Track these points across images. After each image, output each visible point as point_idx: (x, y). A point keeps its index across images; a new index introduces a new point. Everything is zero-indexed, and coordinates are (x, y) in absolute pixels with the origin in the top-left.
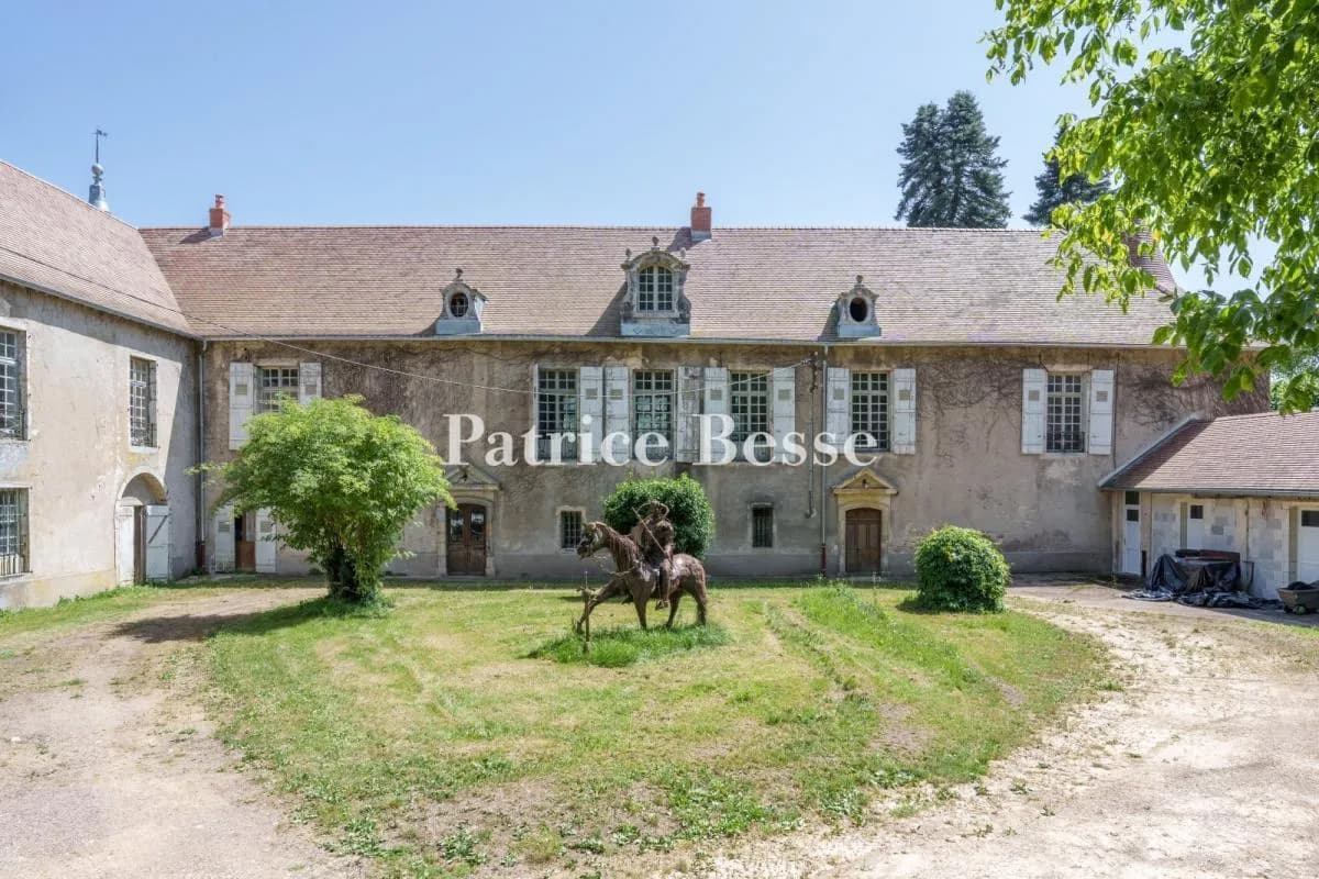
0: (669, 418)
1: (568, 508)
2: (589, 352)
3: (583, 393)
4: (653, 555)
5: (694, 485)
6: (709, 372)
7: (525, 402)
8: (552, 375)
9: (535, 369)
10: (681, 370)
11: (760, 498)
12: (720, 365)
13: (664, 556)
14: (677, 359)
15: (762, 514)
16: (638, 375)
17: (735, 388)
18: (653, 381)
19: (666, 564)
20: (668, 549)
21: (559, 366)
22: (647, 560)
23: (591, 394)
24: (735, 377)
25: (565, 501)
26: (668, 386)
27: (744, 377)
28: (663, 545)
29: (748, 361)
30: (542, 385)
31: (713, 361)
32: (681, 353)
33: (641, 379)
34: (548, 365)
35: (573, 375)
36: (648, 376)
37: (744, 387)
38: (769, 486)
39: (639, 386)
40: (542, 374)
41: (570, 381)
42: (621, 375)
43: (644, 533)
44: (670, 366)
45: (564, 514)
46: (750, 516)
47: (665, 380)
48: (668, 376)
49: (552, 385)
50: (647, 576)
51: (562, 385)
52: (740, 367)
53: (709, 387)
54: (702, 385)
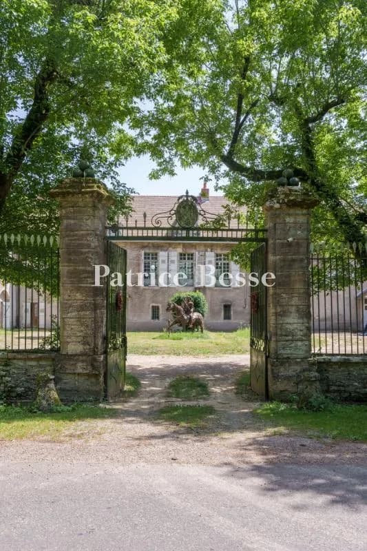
0: (192, 271)
1: (154, 305)
2: (163, 246)
3: (160, 261)
4: (188, 312)
5: (201, 294)
6: (207, 254)
7: (139, 265)
8: (149, 254)
9: (143, 252)
10: (197, 253)
11: (227, 301)
12: (211, 251)
13: (191, 312)
14: (195, 249)
15: (227, 308)
16: (181, 254)
17: (217, 260)
18: (187, 257)
19: (191, 314)
20: (192, 310)
21: (151, 251)
22: (186, 313)
23: (163, 262)
24: (217, 255)
25: (153, 302)
26: (192, 259)
27: (221, 255)
28: (191, 308)
29: (222, 249)
30: (145, 258)
31: (209, 250)
32: (197, 247)
33: (182, 256)
34: (147, 251)
35: (156, 254)
36: (185, 255)
37: (220, 259)
38: (230, 296)
39: (181, 259)
40: (145, 254)
41: (155, 257)
42: (175, 254)
43: (185, 305)
44: (192, 251)
45: (153, 307)
46: (222, 308)
47: (191, 257)
48: (192, 255)
49: (149, 258)
50: (186, 317)
51: (152, 258)
52: (219, 252)
53: (207, 259)
54: (205, 259)
